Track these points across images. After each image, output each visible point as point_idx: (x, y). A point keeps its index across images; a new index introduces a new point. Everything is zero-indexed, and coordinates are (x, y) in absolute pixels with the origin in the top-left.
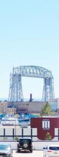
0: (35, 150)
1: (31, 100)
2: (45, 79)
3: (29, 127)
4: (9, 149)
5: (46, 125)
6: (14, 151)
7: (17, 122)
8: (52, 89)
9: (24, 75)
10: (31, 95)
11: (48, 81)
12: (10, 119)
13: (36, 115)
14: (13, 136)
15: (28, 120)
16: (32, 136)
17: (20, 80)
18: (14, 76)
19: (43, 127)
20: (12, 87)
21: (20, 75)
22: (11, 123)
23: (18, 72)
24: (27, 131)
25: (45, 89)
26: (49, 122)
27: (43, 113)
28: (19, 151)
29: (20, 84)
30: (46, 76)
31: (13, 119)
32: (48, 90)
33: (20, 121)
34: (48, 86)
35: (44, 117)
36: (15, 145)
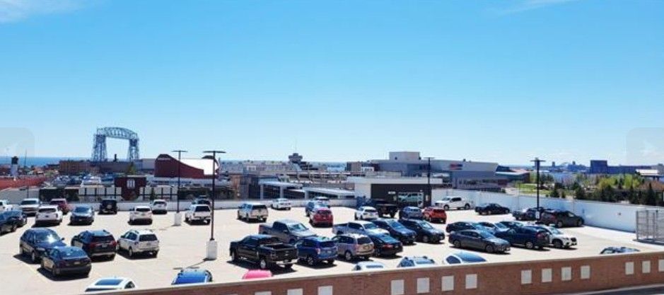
0: (119, 210)
1: (116, 159)
2: (131, 141)
3: (113, 186)
4: (90, 211)
5: (131, 184)
6: (96, 213)
7: (100, 182)
8: (137, 150)
9: (108, 136)
10: (116, 155)
11: (134, 143)
12: (93, 178)
13: (121, 175)
14: (95, 195)
15: (111, 180)
16: (115, 195)
17: (104, 141)
18: (98, 136)
20: (96, 147)
21: (104, 136)
22: (93, 182)
23: (102, 133)
24: (111, 190)
25: (131, 150)
26: (134, 182)
27: (128, 173)
28: (101, 213)
29: (105, 145)
30: (131, 138)
31: (96, 178)
32: (134, 151)
33: (103, 181)
34: (134, 148)
35: (129, 176)
36: (97, 205)
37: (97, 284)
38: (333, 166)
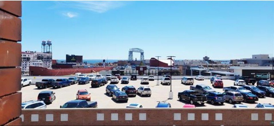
0: (138, 79)
1: (136, 60)
2: (141, 53)
3: (135, 70)
4: (128, 79)
5: (141, 69)
6: (130, 80)
7: (131, 68)
8: (143, 56)
9: (133, 51)
10: (136, 59)
11: (142, 54)
12: (128, 67)
13: (138, 66)
14: (130, 73)
15: (135, 67)
16: (136, 73)
17: (132, 53)
18: (130, 52)
19: (140, 70)
20: (129, 55)
21: (132, 52)
22: (129, 68)
23: (131, 50)
24: (135, 71)
25: (141, 56)
26: (142, 68)
28: (131, 80)
29: (132, 55)
30: (141, 52)
31: (130, 67)
32: (142, 57)
33: (132, 68)
34: (142, 55)
35: (141, 66)
36: (130, 77)
37: (130, 105)
38: (223, 62)
